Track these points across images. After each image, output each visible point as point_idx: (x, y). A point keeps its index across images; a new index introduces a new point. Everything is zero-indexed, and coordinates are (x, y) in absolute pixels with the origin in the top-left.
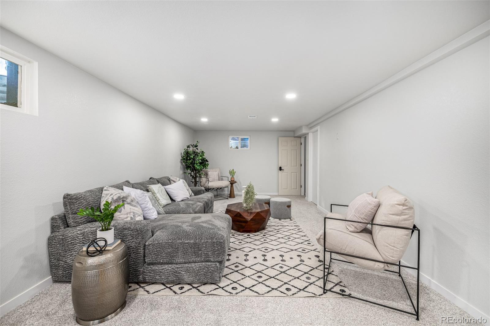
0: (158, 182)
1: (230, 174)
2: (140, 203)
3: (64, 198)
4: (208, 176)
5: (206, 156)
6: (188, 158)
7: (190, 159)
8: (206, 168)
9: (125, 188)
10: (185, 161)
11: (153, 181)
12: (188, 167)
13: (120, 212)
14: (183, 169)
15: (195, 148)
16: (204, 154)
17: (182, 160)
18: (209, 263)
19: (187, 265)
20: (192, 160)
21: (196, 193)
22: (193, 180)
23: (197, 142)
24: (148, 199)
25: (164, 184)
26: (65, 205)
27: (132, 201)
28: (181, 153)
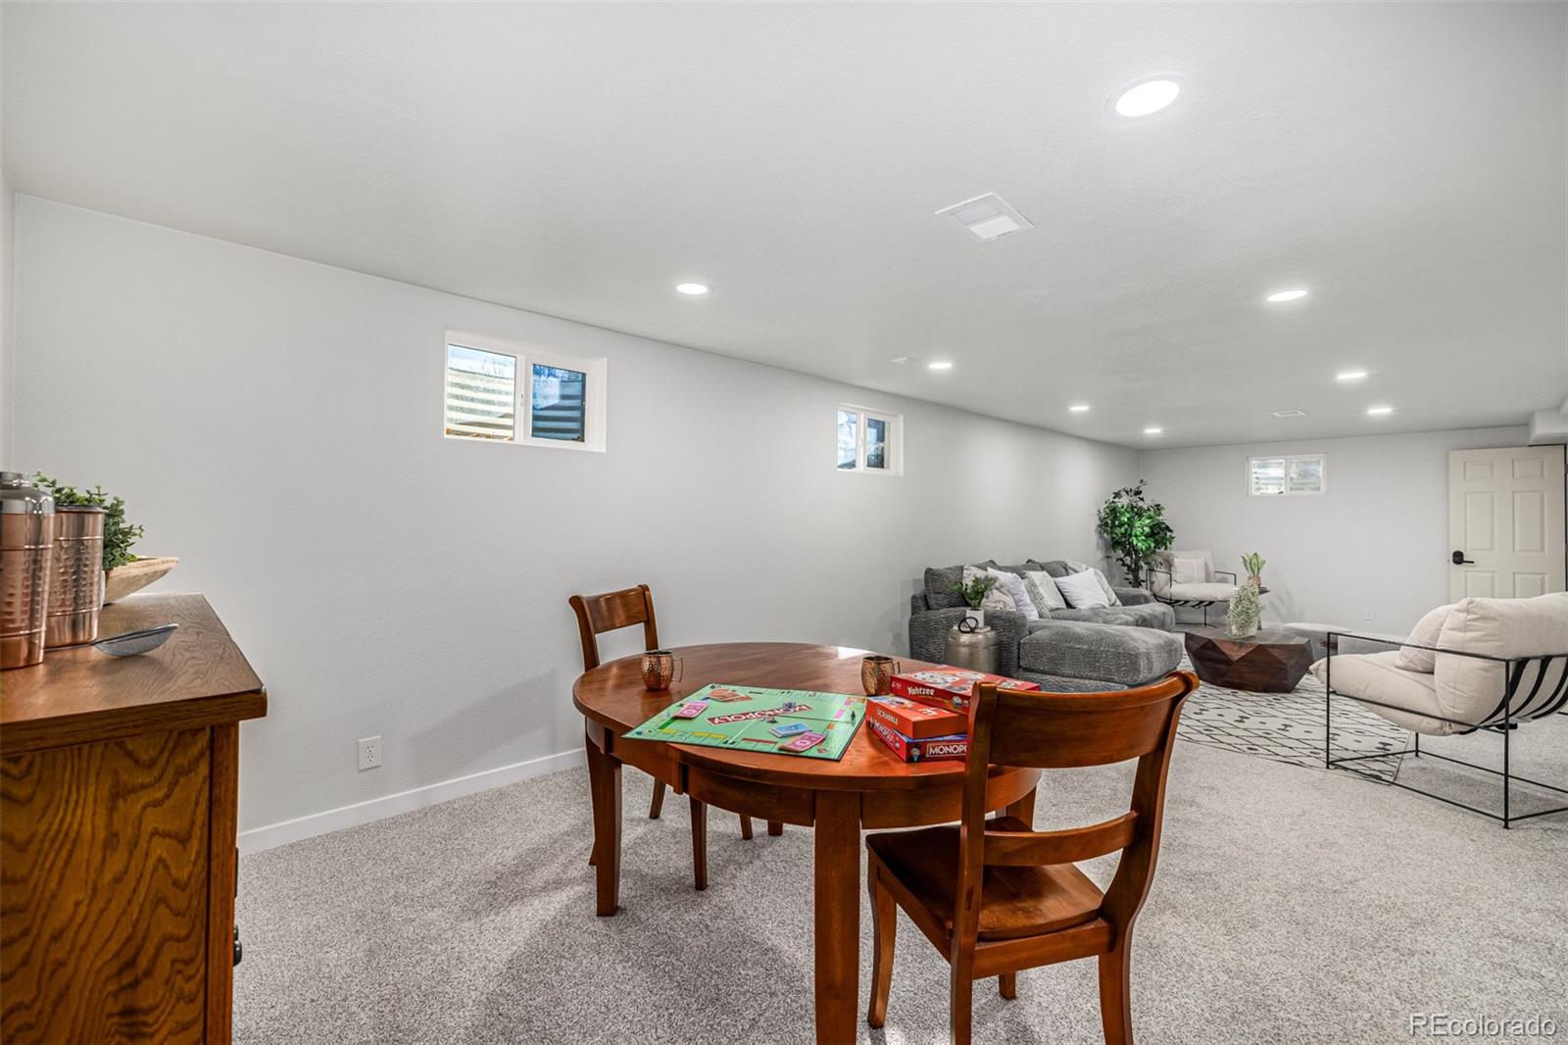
0: (1043, 568)
1: (1245, 565)
2: (1012, 591)
3: (926, 573)
4: (1172, 569)
5: (1166, 518)
6: (1117, 523)
7: (1121, 525)
8: (1166, 549)
9: (989, 569)
10: (1109, 529)
11: (1031, 565)
12: (1116, 544)
13: (987, 598)
14: (1104, 548)
15: (1136, 498)
16: (1162, 512)
17: (1100, 526)
18: (1113, 684)
19: (1078, 680)
20: (1126, 526)
21: (1127, 601)
22: (1130, 577)
23: (1142, 481)
24: (1023, 588)
25: (1053, 574)
26: (926, 581)
27: (1002, 587)
28: (1099, 511)
